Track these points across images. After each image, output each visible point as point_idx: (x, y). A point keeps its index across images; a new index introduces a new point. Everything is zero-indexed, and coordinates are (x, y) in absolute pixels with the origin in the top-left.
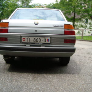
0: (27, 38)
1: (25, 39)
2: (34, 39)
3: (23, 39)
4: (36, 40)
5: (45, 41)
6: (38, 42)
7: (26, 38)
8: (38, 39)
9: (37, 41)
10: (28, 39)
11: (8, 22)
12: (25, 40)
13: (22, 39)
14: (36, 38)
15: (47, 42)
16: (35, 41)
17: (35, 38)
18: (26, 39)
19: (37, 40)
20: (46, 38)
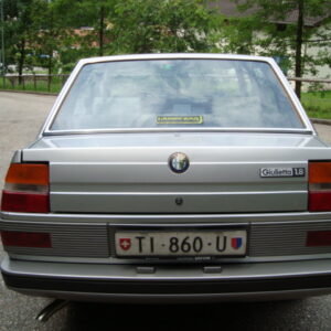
0: (140, 239)
1: (129, 241)
2: (174, 242)
3: (122, 241)
4: (180, 244)
5: (221, 247)
6: (192, 252)
7: (132, 236)
8: (190, 241)
9: (186, 247)
10: (143, 241)
11: (47, 163)
12: (128, 247)
13: (117, 242)
14: (181, 237)
15: (230, 250)
16: (174, 248)
17: (174, 235)
18: (135, 242)
19: (184, 243)
20: (226, 234)
